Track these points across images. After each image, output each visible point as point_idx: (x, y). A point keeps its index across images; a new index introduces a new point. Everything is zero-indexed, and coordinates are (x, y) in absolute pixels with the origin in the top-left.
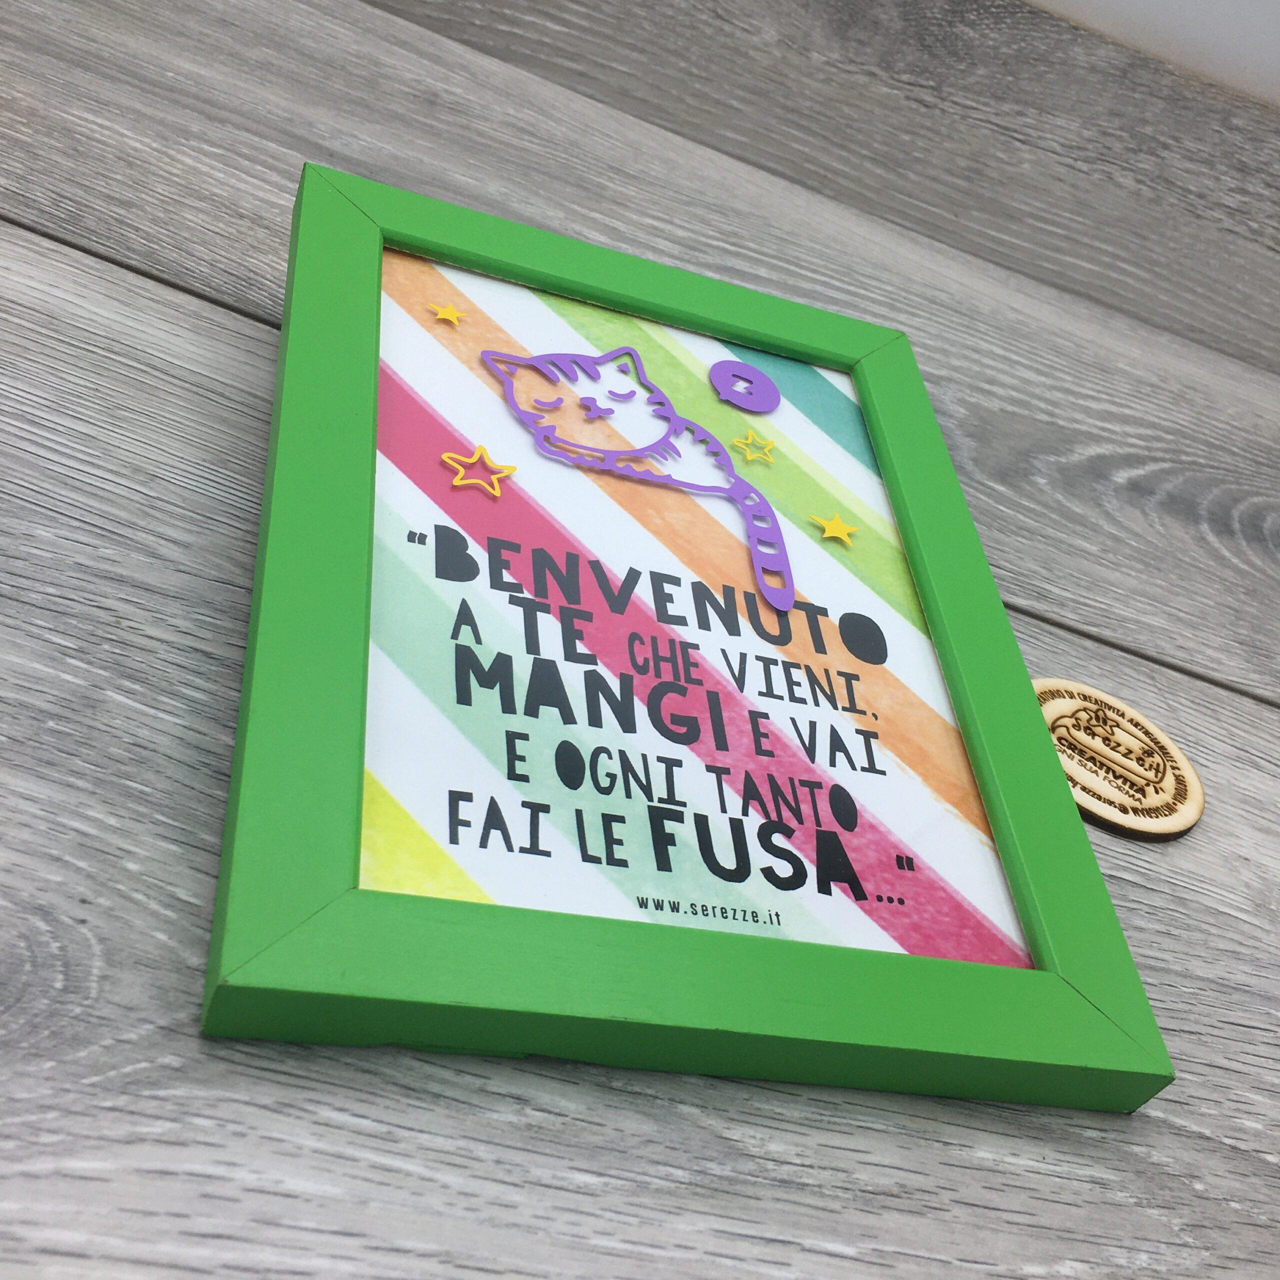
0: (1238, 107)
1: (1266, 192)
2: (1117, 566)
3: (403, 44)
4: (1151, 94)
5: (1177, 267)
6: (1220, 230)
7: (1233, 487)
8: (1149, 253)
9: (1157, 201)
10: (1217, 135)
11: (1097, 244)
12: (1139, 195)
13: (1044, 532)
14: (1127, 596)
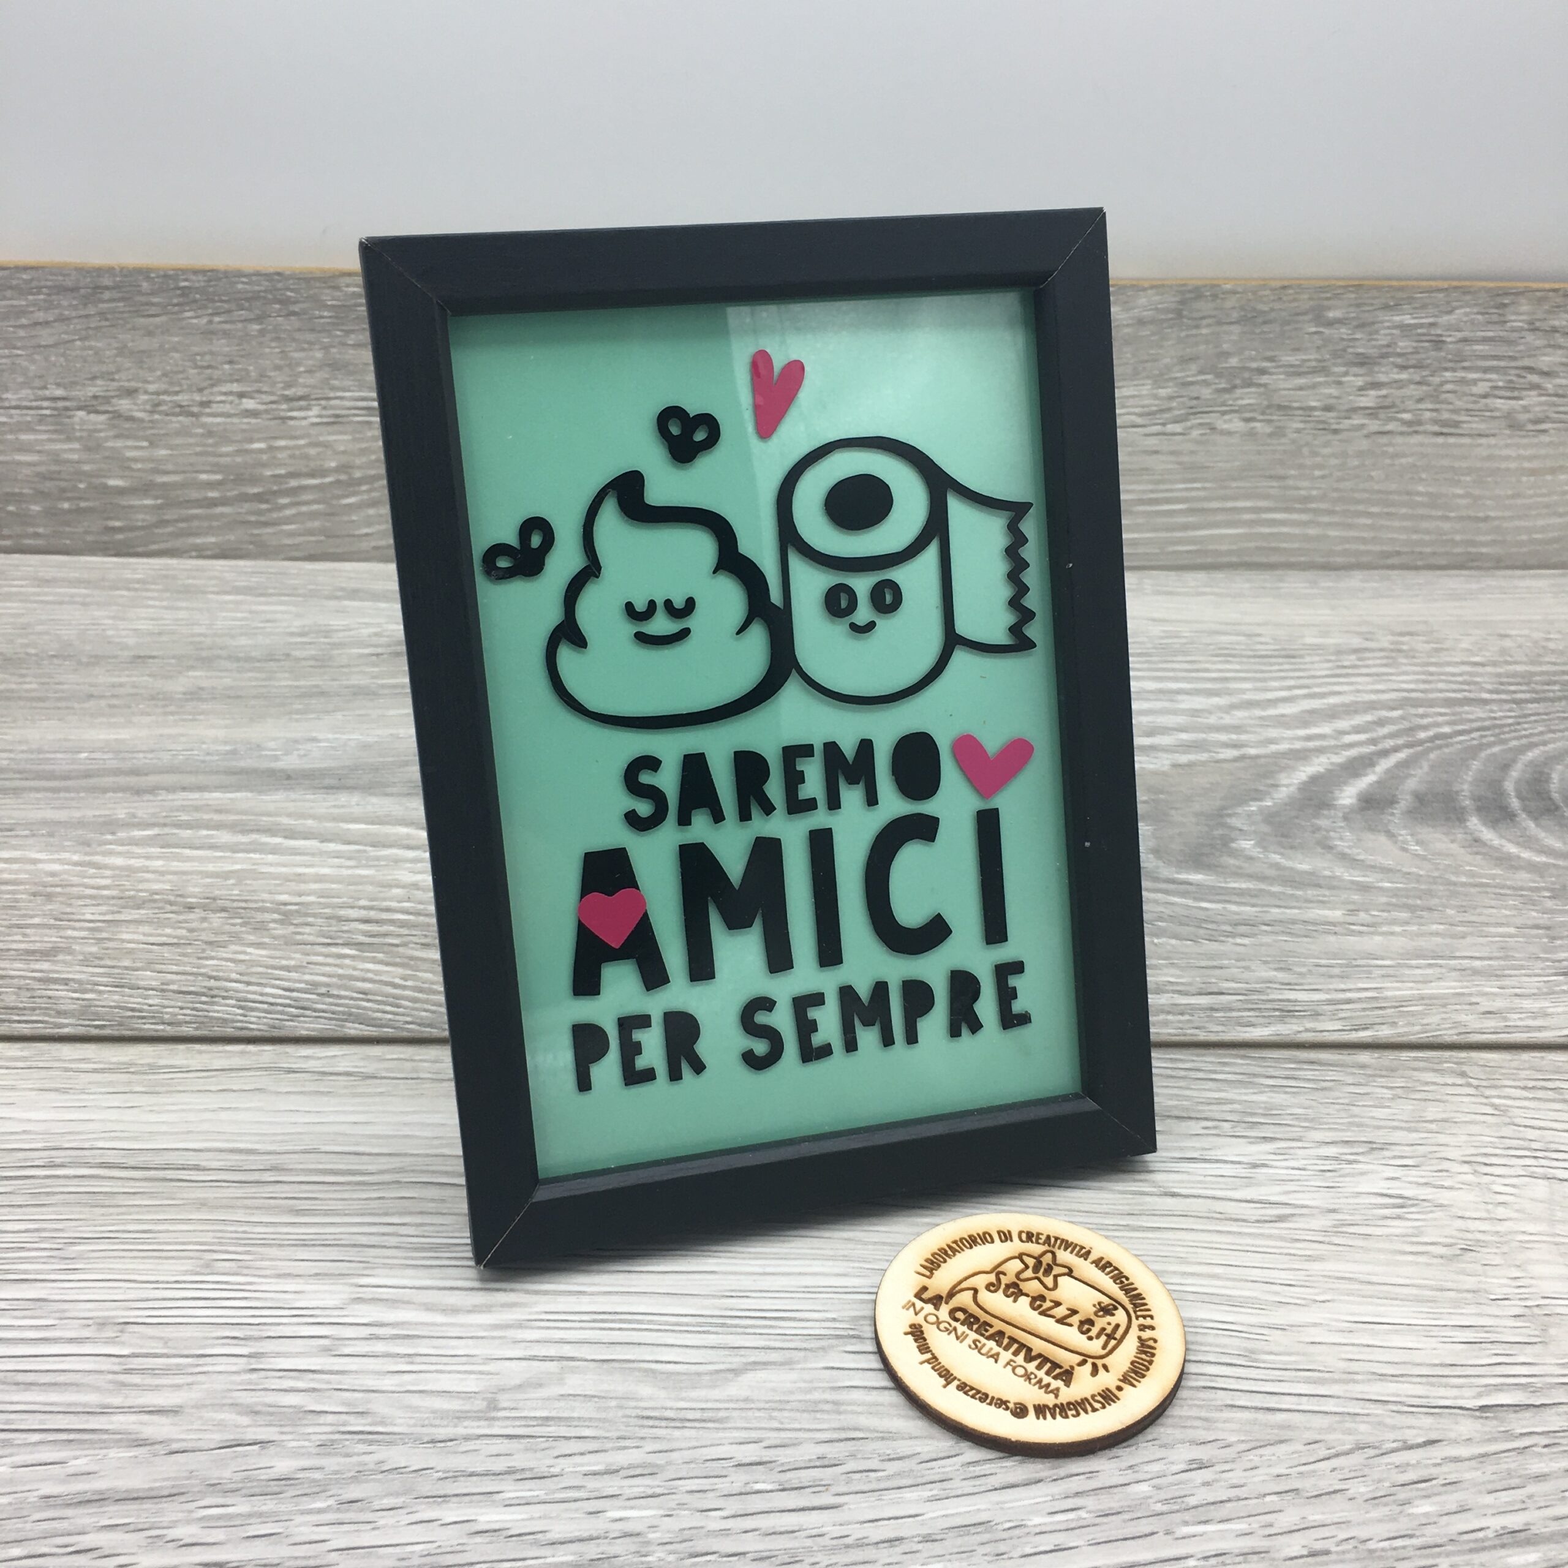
0: (1328, 299)
1: (1404, 376)
2: (1373, 926)
3: (354, 594)
4: (1220, 323)
5: (1335, 495)
6: (1367, 436)
7: (1496, 749)
8: (1295, 493)
9: (1279, 432)
10: (1316, 337)
11: (1230, 504)
12: (1256, 434)
13: (1267, 918)
14: (1399, 965)
